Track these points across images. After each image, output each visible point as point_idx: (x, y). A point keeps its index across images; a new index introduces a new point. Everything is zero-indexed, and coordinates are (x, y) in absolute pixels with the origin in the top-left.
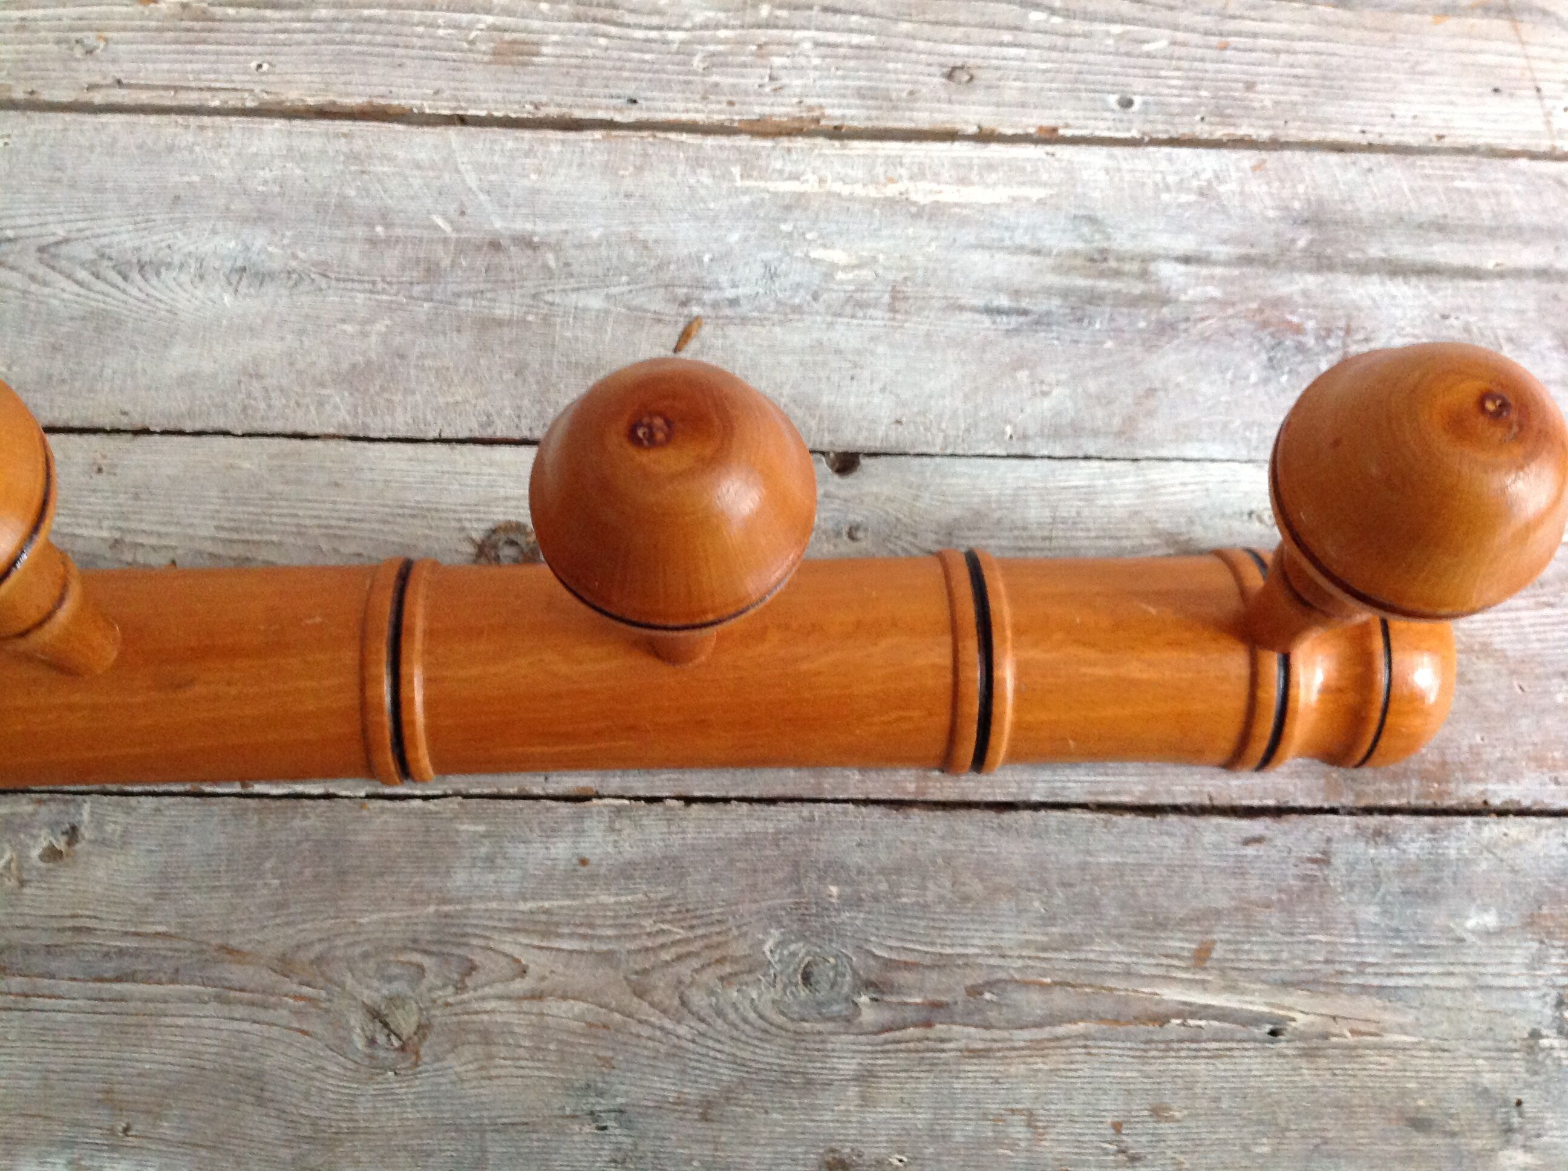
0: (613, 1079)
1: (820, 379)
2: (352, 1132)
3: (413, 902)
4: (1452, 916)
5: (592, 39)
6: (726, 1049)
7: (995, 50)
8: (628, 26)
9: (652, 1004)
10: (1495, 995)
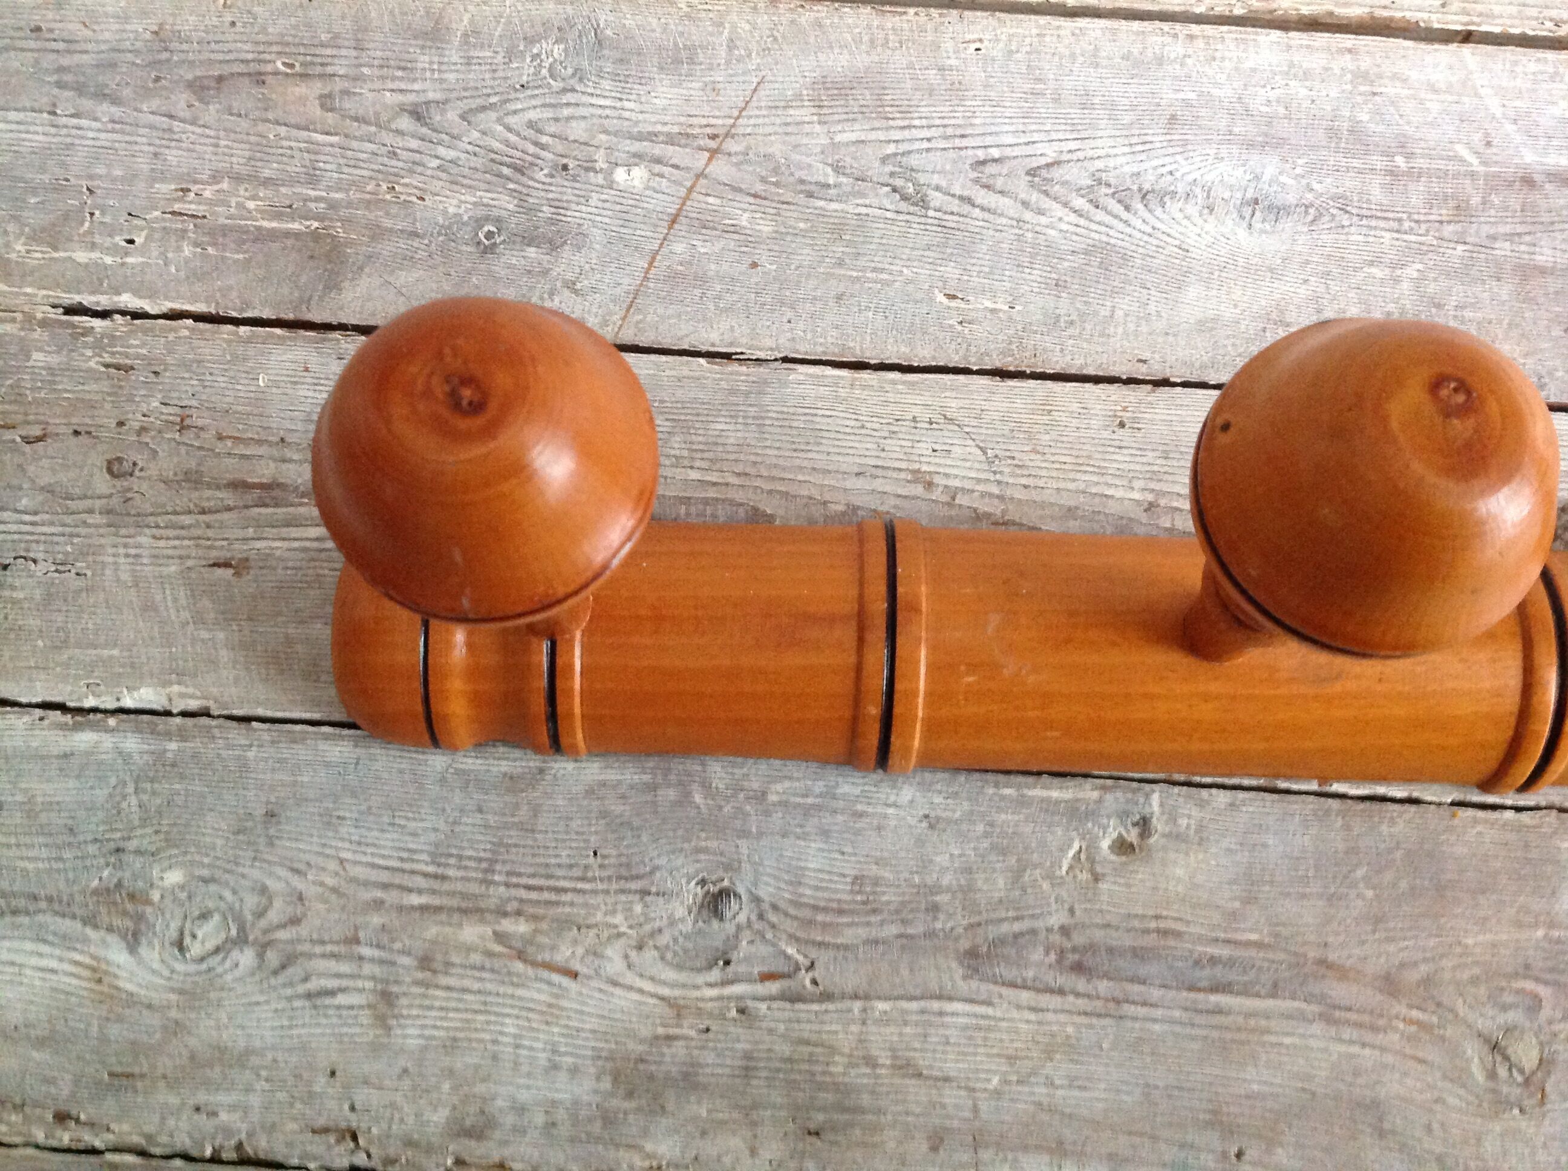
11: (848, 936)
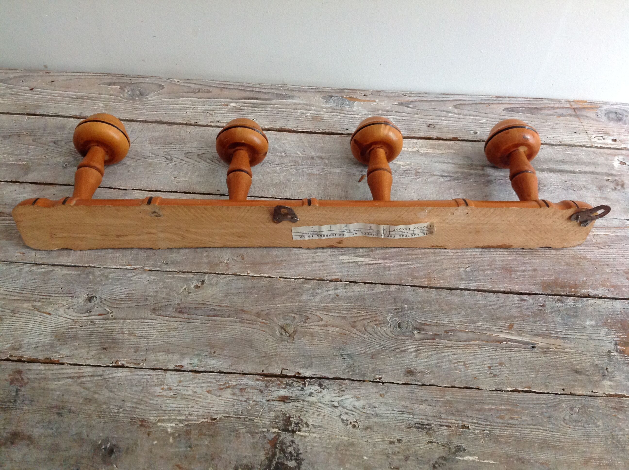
0: (347, 347)
1: (397, 189)
2: (276, 356)
3: (292, 302)
4: (582, 321)
5: (337, 117)
6: (378, 341)
7: (440, 121)
8: (346, 114)
9: (357, 330)
10: (597, 341)
11: (123, 306)
